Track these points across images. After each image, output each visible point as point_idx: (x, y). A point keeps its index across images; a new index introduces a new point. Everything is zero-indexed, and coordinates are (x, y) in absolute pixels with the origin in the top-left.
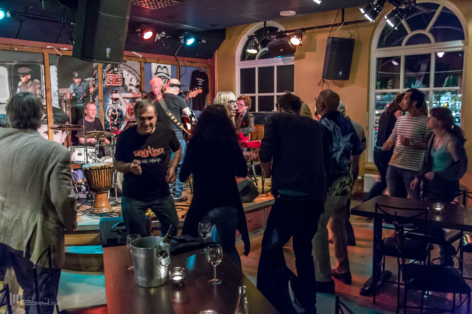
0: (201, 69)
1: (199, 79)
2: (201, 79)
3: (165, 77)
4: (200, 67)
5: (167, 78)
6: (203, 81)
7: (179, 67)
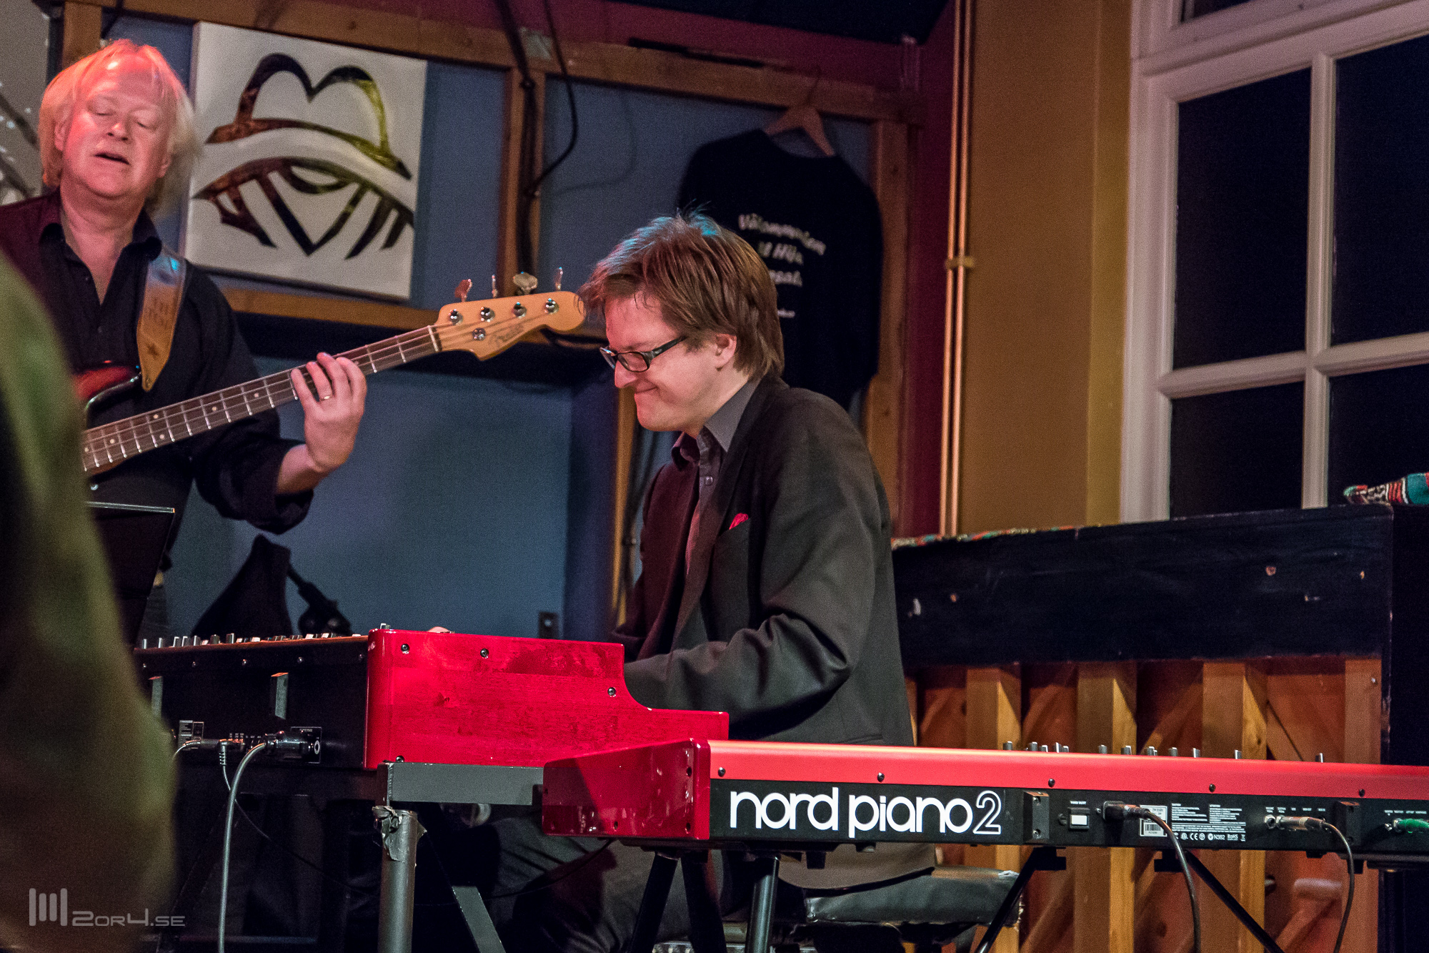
0: (800, 132)
1: (774, 229)
2: (790, 231)
3: (343, 177)
4: (781, 110)
5: (365, 186)
6: (820, 247)
7: (528, 87)
